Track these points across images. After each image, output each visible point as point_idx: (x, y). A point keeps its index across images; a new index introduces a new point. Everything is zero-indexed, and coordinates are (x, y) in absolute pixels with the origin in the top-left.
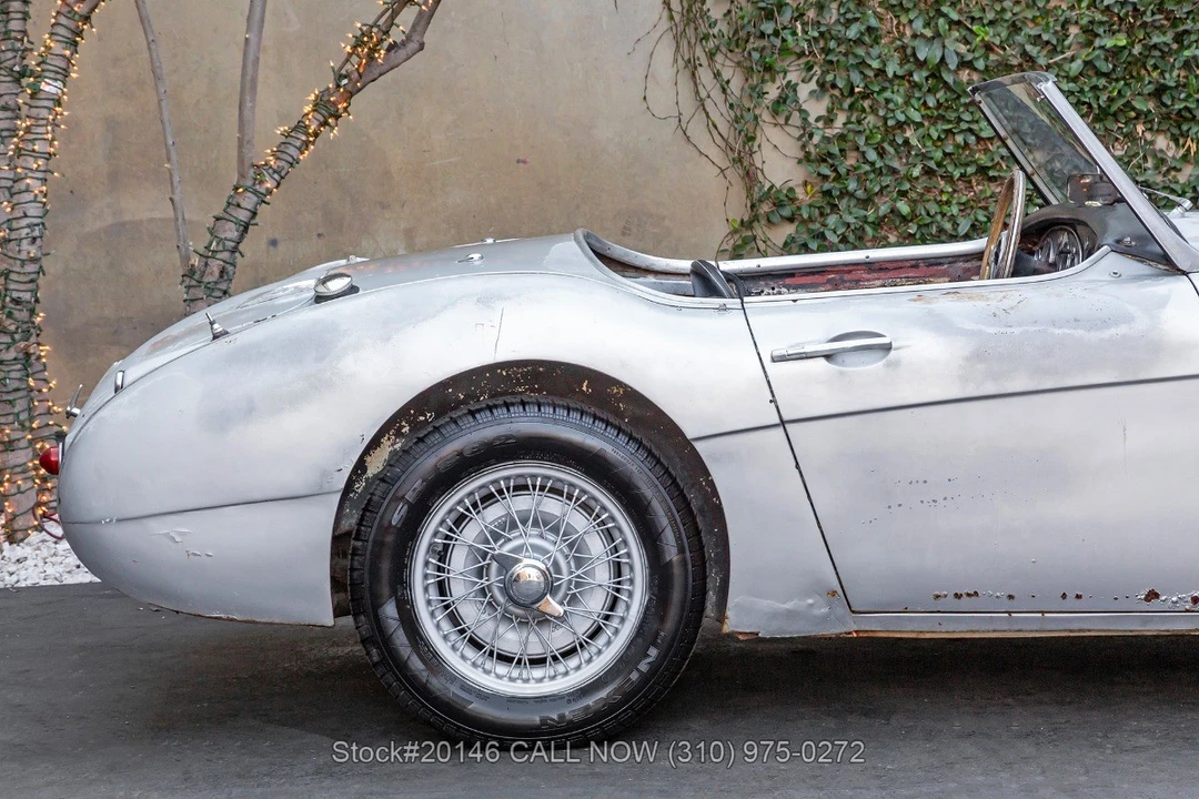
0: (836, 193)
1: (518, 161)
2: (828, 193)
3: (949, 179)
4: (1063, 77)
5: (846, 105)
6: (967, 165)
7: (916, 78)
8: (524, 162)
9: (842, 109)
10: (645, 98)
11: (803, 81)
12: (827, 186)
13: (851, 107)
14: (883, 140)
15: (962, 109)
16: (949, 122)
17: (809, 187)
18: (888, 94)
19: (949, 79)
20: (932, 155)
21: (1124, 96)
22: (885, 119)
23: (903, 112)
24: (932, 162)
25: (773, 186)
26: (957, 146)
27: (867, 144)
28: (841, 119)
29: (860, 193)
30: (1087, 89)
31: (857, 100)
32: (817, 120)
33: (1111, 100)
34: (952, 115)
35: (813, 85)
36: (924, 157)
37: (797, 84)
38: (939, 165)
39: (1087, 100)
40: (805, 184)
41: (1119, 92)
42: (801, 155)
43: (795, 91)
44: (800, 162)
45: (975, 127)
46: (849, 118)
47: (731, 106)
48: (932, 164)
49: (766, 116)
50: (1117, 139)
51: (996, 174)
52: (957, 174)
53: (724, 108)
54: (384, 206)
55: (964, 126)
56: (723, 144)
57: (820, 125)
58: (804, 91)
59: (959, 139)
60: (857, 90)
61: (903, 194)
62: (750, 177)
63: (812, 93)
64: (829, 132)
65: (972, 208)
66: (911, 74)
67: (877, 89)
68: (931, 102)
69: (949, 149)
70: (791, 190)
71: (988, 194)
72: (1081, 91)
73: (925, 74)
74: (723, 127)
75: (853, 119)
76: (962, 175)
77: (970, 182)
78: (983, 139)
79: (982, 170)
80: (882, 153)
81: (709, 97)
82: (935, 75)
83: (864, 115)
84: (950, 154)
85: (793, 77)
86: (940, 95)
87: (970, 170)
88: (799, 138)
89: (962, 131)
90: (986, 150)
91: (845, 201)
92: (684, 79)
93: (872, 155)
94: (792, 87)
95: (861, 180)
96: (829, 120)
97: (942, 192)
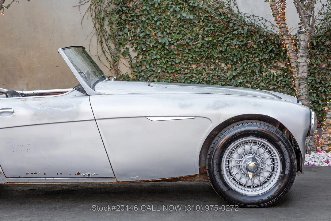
0: (138, 76)
1: (56, 66)
3: (168, 73)
4: (197, 48)
5: (141, 54)
6: (173, 69)
7: (159, 47)
8: (58, 66)
9: (140, 55)
10: (89, 51)
11: (131, 47)
12: (136, 74)
13: (143, 54)
14: (150, 63)
15: (171, 55)
16: (168, 58)
18: (152, 51)
19: (167, 47)
20: (163, 67)
21: (212, 53)
22: (151, 57)
23: (155, 56)
24: (164, 69)
25: (123, 74)
26: (170, 65)
27: (147, 64)
29: (145, 76)
30: (202, 51)
31: (144, 52)
32: (135, 57)
33: (208, 54)
34: (169, 57)
35: (134, 48)
36: (162, 67)
37: (129, 48)
38: (166, 69)
39: (202, 54)
40: (131, 74)
41: (210, 52)
42: (130, 66)
43: (128, 50)
44: (130, 68)
45: (174, 60)
46: (142, 57)
47: (111, 53)
48: (164, 70)
49: (121, 56)
50: (211, 64)
51: (180, 72)
52: (170, 72)
53: (109, 53)
54: (21, 77)
55: (171, 60)
56: (110, 63)
57: (136, 59)
58: (131, 50)
59: (170, 63)
60: (144, 50)
61: (156, 77)
62: (117, 72)
63: (133, 50)
64: (138, 60)
65: (174, 80)
67: (149, 50)
68: (163, 53)
69: (168, 65)
70: (128, 75)
71: (178, 77)
72: (201, 52)
73: (161, 46)
74: (109, 58)
75: (144, 57)
77: (174, 74)
78: (177, 63)
79: (176, 71)
80: (150, 66)
81: (106, 51)
82: (163, 46)
83: (146, 56)
84: (169, 67)
85: (128, 46)
86: (166, 52)
87: (173, 71)
88: (129, 62)
89: (170, 61)
90: (178, 66)
91: (141, 79)
92: (99, 45)
93: (148, 67)
94: (128, 49)
95: (145, 73)
96: (138, 58)
97: (166, 77)
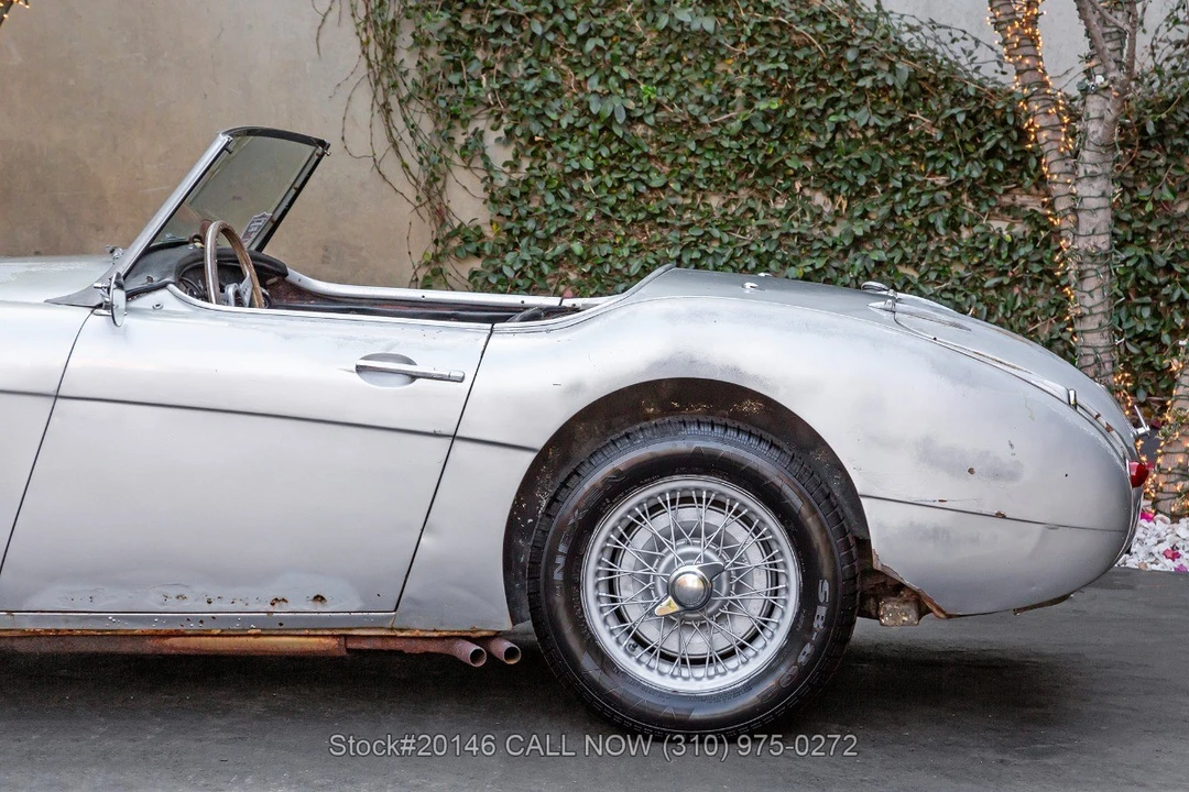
0: (516, 232)
2: (509, 231)
3: (622, 222)
4: (727, 135)
5: (529, 153)
6: (640, 211)
7: (591, 129)
9: (525, 156)
10: (343, 138)
11: (492, 129)
12: (509, 225)
13: (534, 154)
14: (560, 186)
15: (634, 161)
16: (624, 171)
17: (494, 226)
18: (566, 144)
19: (619, 132)
20: (606, 200)
21: (780, 155)
22: (563, 165)
23: (578, 161)
24: (607, 208)
25: (462, 224)
26: (629, 194)
27: (546, 188)
28: (525, 163)
29: (539, 233)
30: (745, 147)
31: (539, 148)
32: (505, 164)
33: (767, 157)
34: (624, 166)
35: (501, 133)
36: (599, 203)
37: (483, 132)
38: (613, 210)
39: (745, 157)
40: (491, 223)
41: (775, 149)
42: (486, 196)
43: (481, 137)
44: (485, 203)
45: (644, 177)
46: (531, 164)
47: (419, 149)
48: (607, 210)
49: (456, 159)
50: (777, 194)
51: (663, 221)
52: (629, 219)
53: (414, 150)
54: (99, 229)
55: (634, 176)
56: (415, 183)
57: (507, 169)
58: (491, 138)
59: (630, 187)
60: (537, 139)
61: (581, 235)
62: (441, 214)
63: (498, 139)
64: (515, 176)
65: (643, 250)
66: (587, 126)
67: (555, 139)
68: (605, 152)
69: (623, 196)
70: (478, 227)
71: (658, 238)
72: (741, 149)
73: (598, 127)
74: (415, 167)
75: (536, 165)
76: (634, 221)
77: (643, 227)
78: (655, 189)
79: (652, 217)
80: (559, 197)
81: (401, 139)
82: (607, 127)
83: (543, 163)
84: (624, 201)
85: (481, 124)
86: (615, 147)
87: (641, 216)
88: (483, 180)
89: (631, 181)
90: (658, 199)
91: (524, 241)
92: (379, 121)
93: (550, 199)
94: (479, 135)
95: (540, 222)
96: (515, 167)
97: (616, 236)
